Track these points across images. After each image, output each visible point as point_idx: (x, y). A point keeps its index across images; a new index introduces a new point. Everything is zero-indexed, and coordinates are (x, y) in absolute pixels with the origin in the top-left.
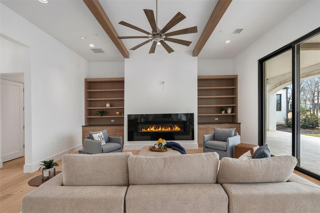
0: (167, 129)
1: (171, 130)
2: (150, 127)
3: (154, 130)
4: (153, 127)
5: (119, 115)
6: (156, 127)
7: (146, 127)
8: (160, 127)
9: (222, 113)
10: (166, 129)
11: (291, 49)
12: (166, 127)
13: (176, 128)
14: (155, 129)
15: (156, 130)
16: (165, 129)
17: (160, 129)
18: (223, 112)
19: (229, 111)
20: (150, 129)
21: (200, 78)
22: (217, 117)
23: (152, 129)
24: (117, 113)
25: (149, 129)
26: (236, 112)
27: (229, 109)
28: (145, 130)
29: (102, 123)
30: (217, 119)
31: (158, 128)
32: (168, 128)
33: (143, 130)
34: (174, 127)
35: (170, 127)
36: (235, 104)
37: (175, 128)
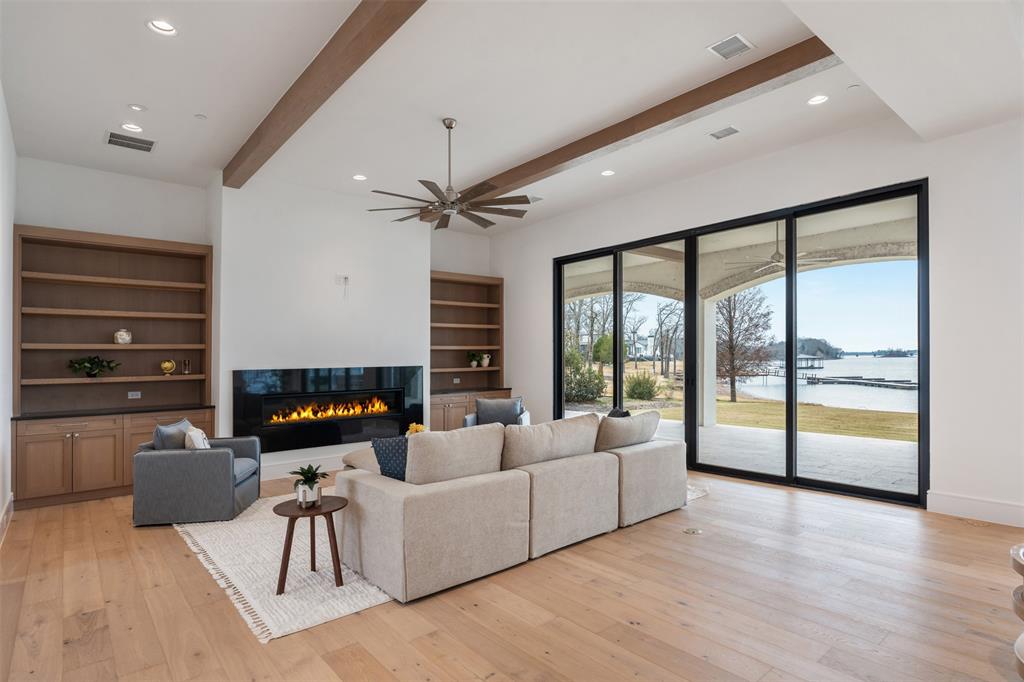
0: (352, 411)
1: (363, 411)
2: (299, 409)
3: (312, 416)
4: (310, 409)
5: (171, 374)
6: (319, 407)
7: (284, 411)
8: (332, 406)
9: (470, 366)
10: (349, 411)
11: (612, 257)
12: (349, 405)
13: (377, 406)
14: (315, 413)
15: (319, 415)
16: (346, 412)
17: (330, 412)
18: (474, 363)
19: (486, 361)
20: (299, 414)
21: (435, 276)
22: (457, 375)
23: (304, 415)
24: (167, 365)
25: (295, 416)
26: (500, 364)
27: (485, 356)
28: (281, 420)
29: (80, 407)
30: (457, 381)
31: (325, 410)
32: (354, 408)
33: (275, 418)
34: (370, 402)
35: (361, 404)
36: (498, 345)
37: (373, 406)
